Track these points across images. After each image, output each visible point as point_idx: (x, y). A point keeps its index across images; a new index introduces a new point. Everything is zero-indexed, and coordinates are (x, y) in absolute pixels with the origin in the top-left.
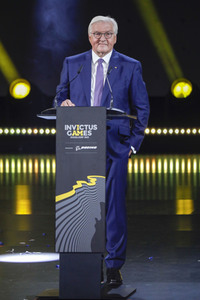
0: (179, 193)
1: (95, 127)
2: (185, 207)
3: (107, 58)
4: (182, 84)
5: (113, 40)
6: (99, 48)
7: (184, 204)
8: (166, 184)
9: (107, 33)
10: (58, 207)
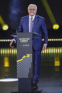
1: (29, 39)
2: (57, 63)
3: (34, 17)
4: (56, 25)
6: (31, 14)
7: (57, 62)
8: (51, 56)
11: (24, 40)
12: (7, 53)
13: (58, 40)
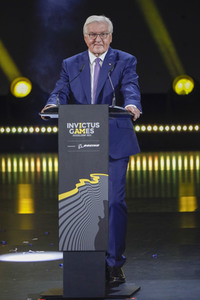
0: (182, 190)
1: (97, 125)
2: (187, 204)
4: (184, 80)
5: (108, 40)
7: (187, 201)
9: (103, 34)
10: (61, 205)
11: (81, 129)
12: (27, 169)
13: (191, 128)
